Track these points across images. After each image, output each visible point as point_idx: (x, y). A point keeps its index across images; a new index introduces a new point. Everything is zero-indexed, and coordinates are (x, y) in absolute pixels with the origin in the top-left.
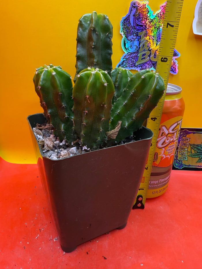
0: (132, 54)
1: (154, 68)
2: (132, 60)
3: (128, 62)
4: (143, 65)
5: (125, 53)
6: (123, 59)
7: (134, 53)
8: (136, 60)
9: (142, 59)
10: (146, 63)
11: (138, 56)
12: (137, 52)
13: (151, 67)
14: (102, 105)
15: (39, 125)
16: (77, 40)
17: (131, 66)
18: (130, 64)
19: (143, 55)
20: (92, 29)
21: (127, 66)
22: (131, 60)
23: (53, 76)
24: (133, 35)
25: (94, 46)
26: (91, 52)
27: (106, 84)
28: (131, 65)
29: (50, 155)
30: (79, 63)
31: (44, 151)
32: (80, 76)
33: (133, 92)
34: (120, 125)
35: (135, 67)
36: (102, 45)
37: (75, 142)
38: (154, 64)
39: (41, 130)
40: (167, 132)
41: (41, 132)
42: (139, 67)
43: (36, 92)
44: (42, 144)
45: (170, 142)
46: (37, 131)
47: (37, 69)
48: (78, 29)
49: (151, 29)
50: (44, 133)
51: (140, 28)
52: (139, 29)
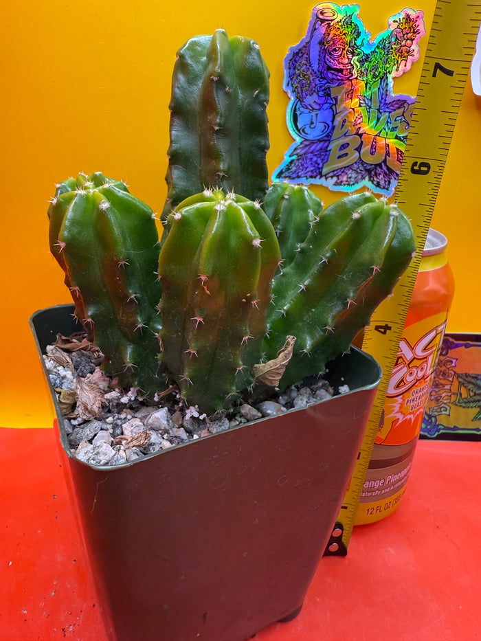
0: (312, 143)
1: (370, 180)
2: (315, 159)
3: (302, 165)
4: (343, 172)
5: (294, 140)
6: (290, 156)
7: (320, 141)
8: (323, 160)
9: (339, 157)
10: (349, 167)
11: (330, 150)
12: (326, 138)
13: (363, 178)
14: (244, 300)
15: (64, 338)
16: (170, 107)
17: (309, 174)
18: (308, 170)
19: (343, 146)
20: (215, 79)
21: (300, 174)
22: (311, 159)
23: (102, 214)
24: (318, 94)
25: (219, 125)
26: (212, 143)
27: (257, 242)
28: (312, 171)
29: (92, 435)
30: (176, 173)
31: (75, 423)
32: (183, 216)
33: (328, 255)
34: (290, 348)
35: (321, 176)
36: (240, 123)
37: (163, 394)
38: (369, 171)
39: (68, 351)
40: (408, 355)
41: (68, 359)
42: (332, 177)
43: (54, 255)
44: (68, 402)
45: (417, 380)
46: (58, 354)
47: (58, 186)
48: (175, 78)
49: (365, 79)
50: (77, 361)
51: (337, 76)
52: (333, 79)
